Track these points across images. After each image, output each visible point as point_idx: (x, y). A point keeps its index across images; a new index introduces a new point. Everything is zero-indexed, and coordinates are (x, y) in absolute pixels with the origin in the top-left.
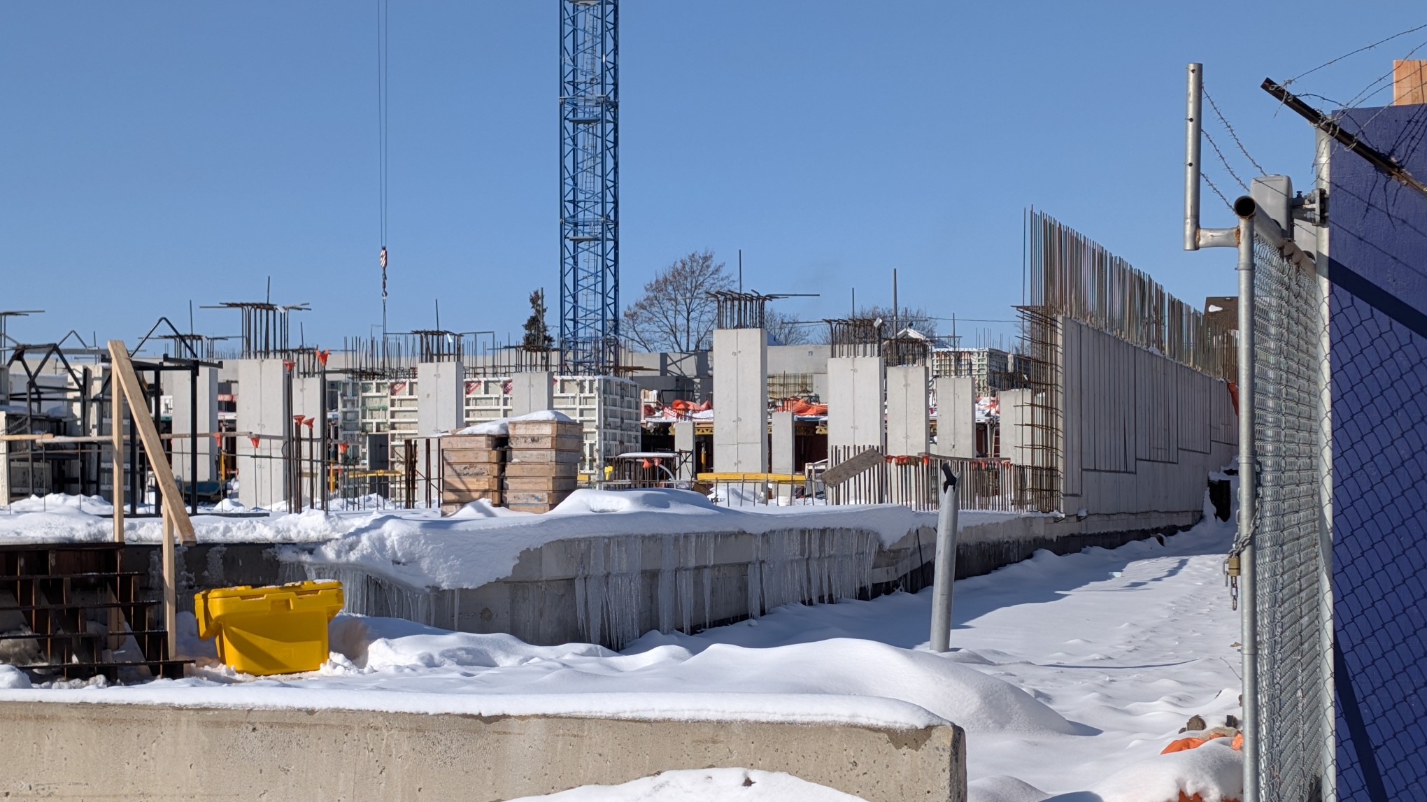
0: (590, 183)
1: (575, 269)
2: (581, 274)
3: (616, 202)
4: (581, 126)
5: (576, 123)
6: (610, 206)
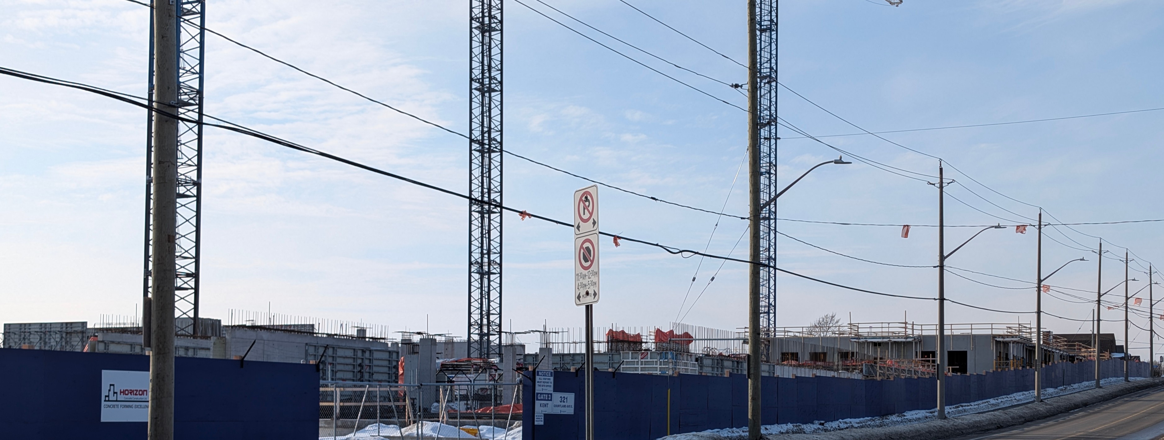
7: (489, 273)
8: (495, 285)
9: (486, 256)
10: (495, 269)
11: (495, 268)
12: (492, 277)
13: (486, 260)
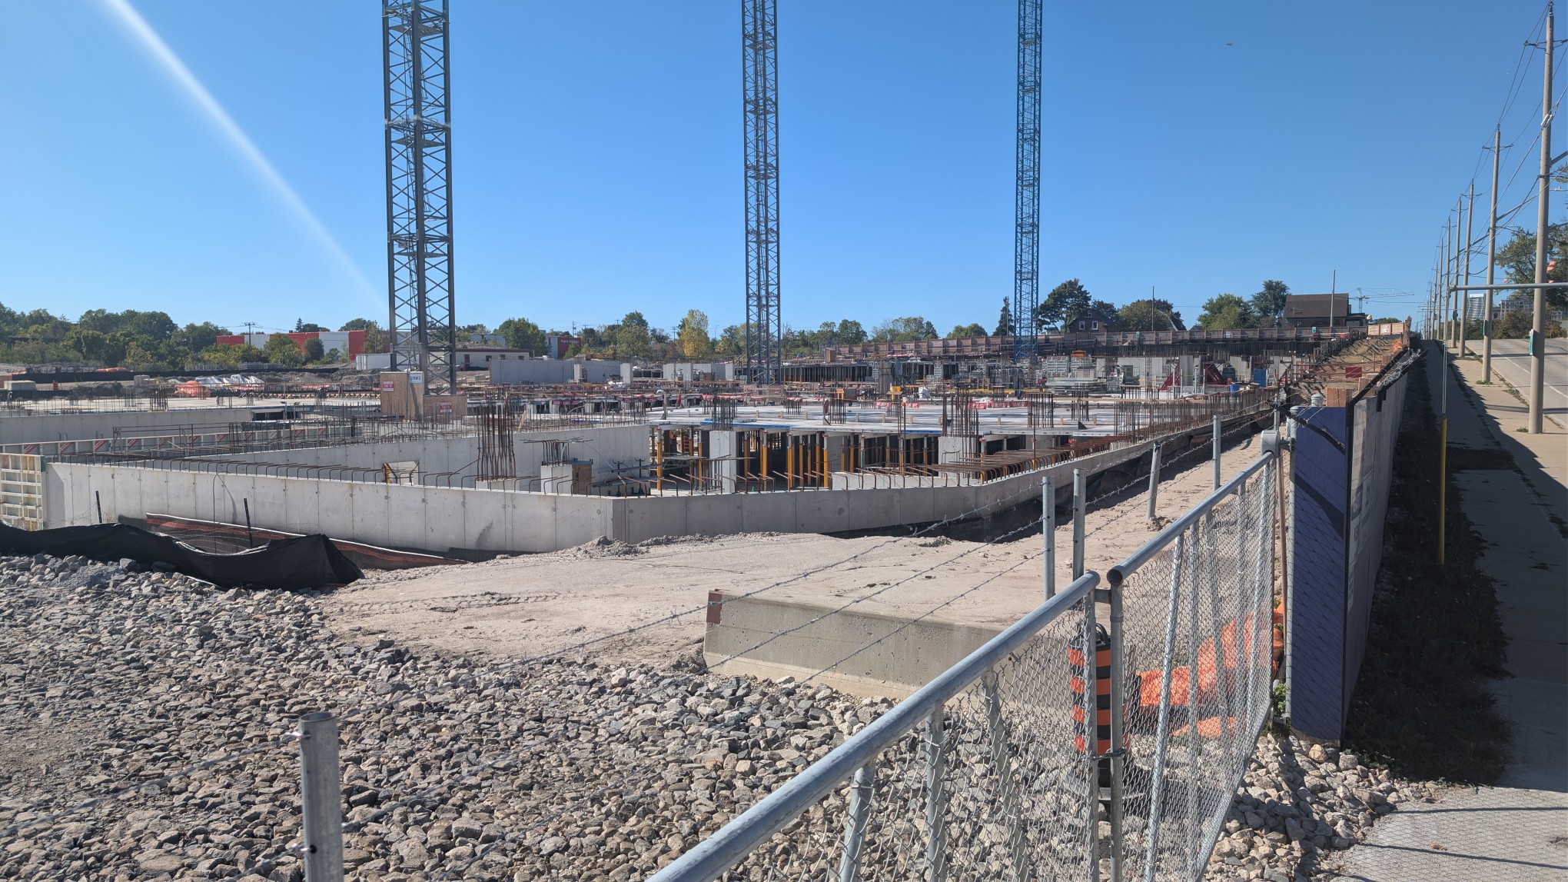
0: (1027, 258)
1: (1021, 289)
2: (1023, 292)
3: (1038, 265)
4: (1024, 235)
5: (1021, 233)
6: (1035, 267)
7: (767, 242)
8: (772, 254)
9: (763, 224)
10: (772, 238)
12: (770, 246)
13: (762, 228)
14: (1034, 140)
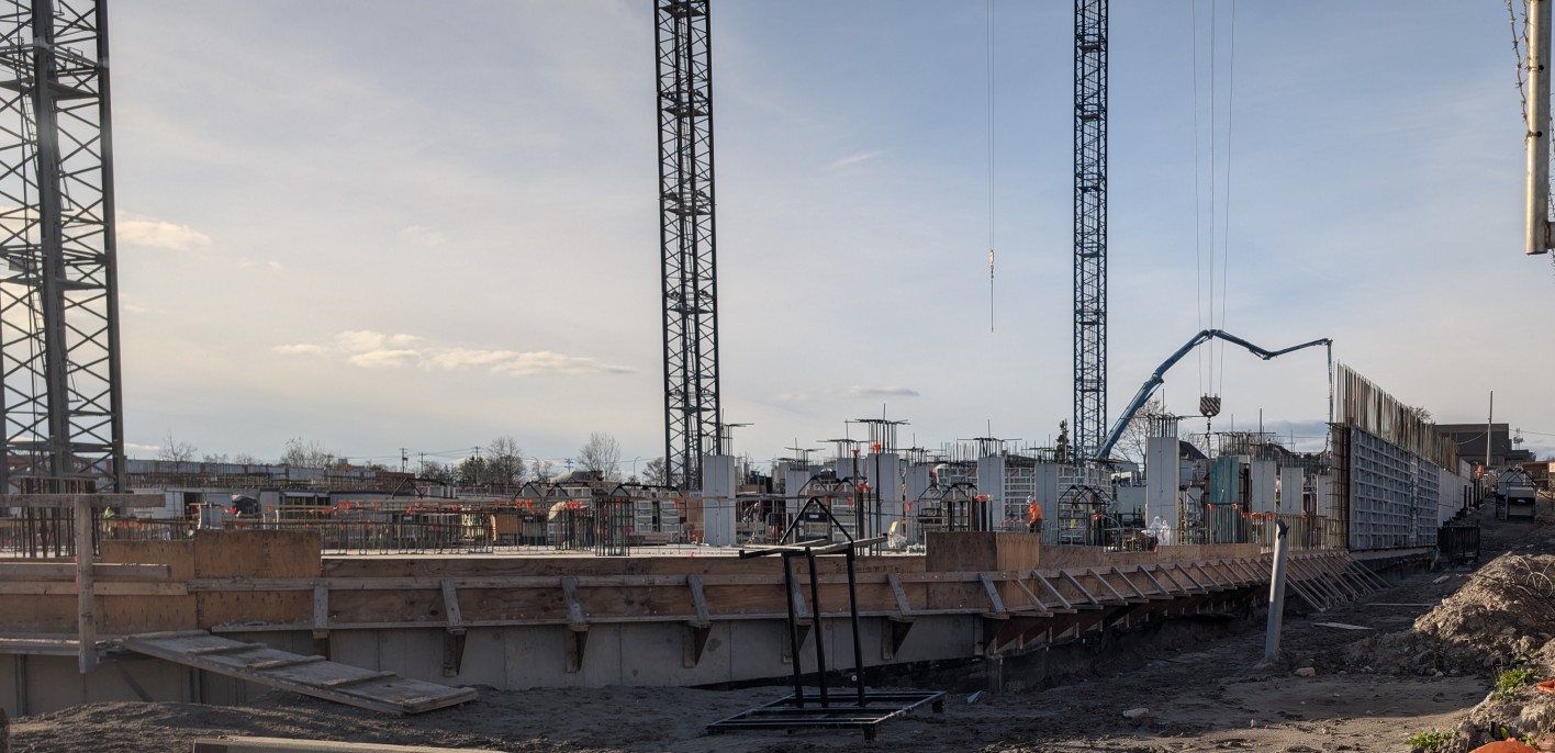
0: (1090, 359)
1: (1082, 406)
2: (1086, 410)
3: (1105, 369)
4: (1086, 326)
5: (1083, 323)
6: (1101, 372)
7: (697, 311)
9: (691, 284)
11: (706, 304)
13: (689, 289)
14: (1097, 189)
